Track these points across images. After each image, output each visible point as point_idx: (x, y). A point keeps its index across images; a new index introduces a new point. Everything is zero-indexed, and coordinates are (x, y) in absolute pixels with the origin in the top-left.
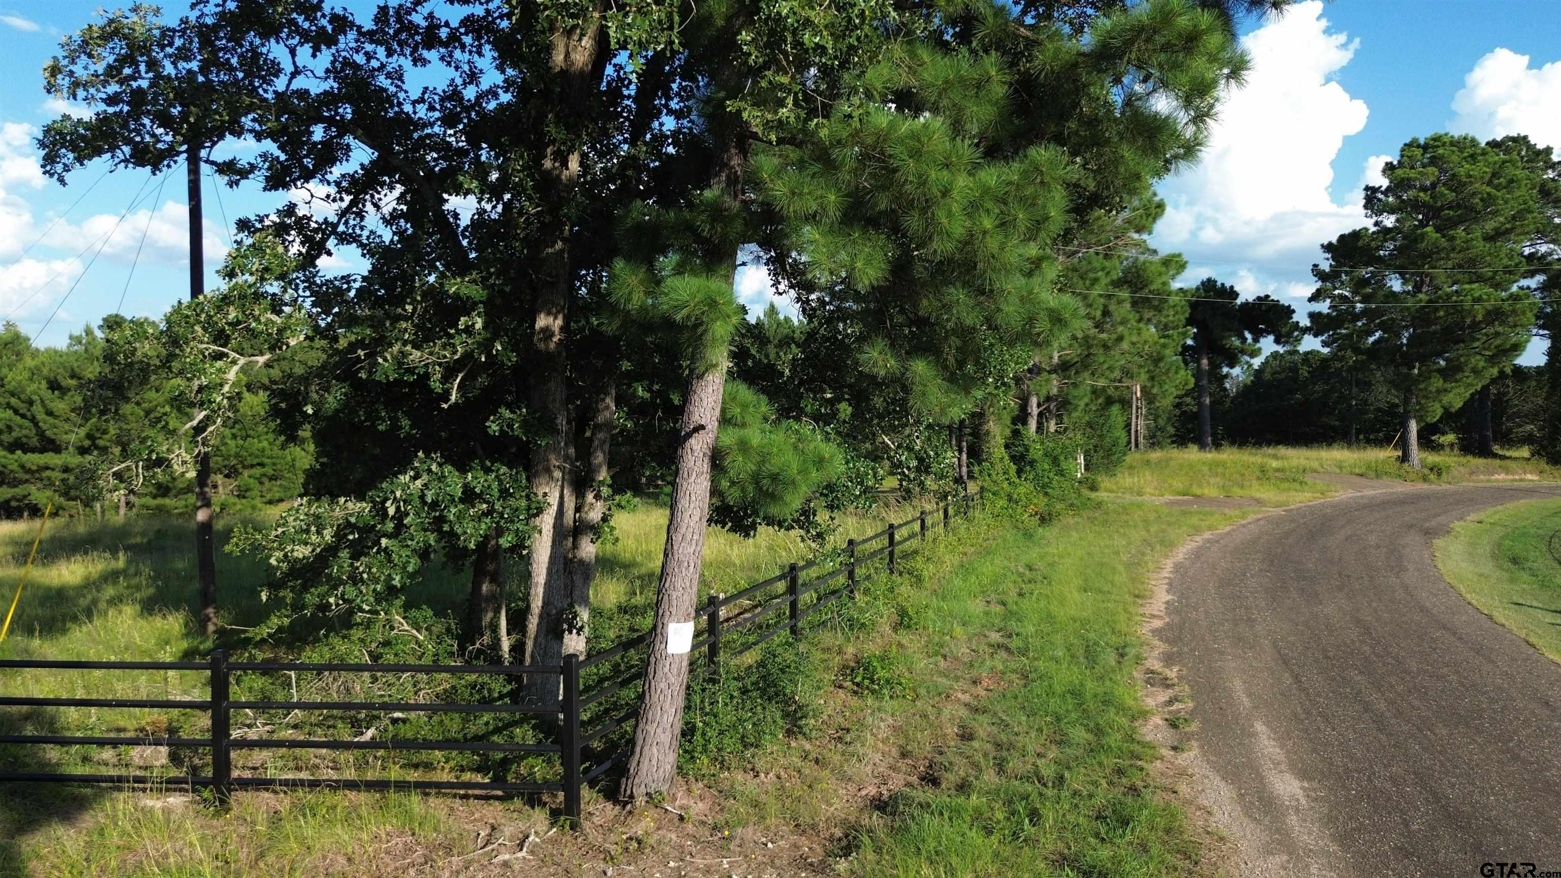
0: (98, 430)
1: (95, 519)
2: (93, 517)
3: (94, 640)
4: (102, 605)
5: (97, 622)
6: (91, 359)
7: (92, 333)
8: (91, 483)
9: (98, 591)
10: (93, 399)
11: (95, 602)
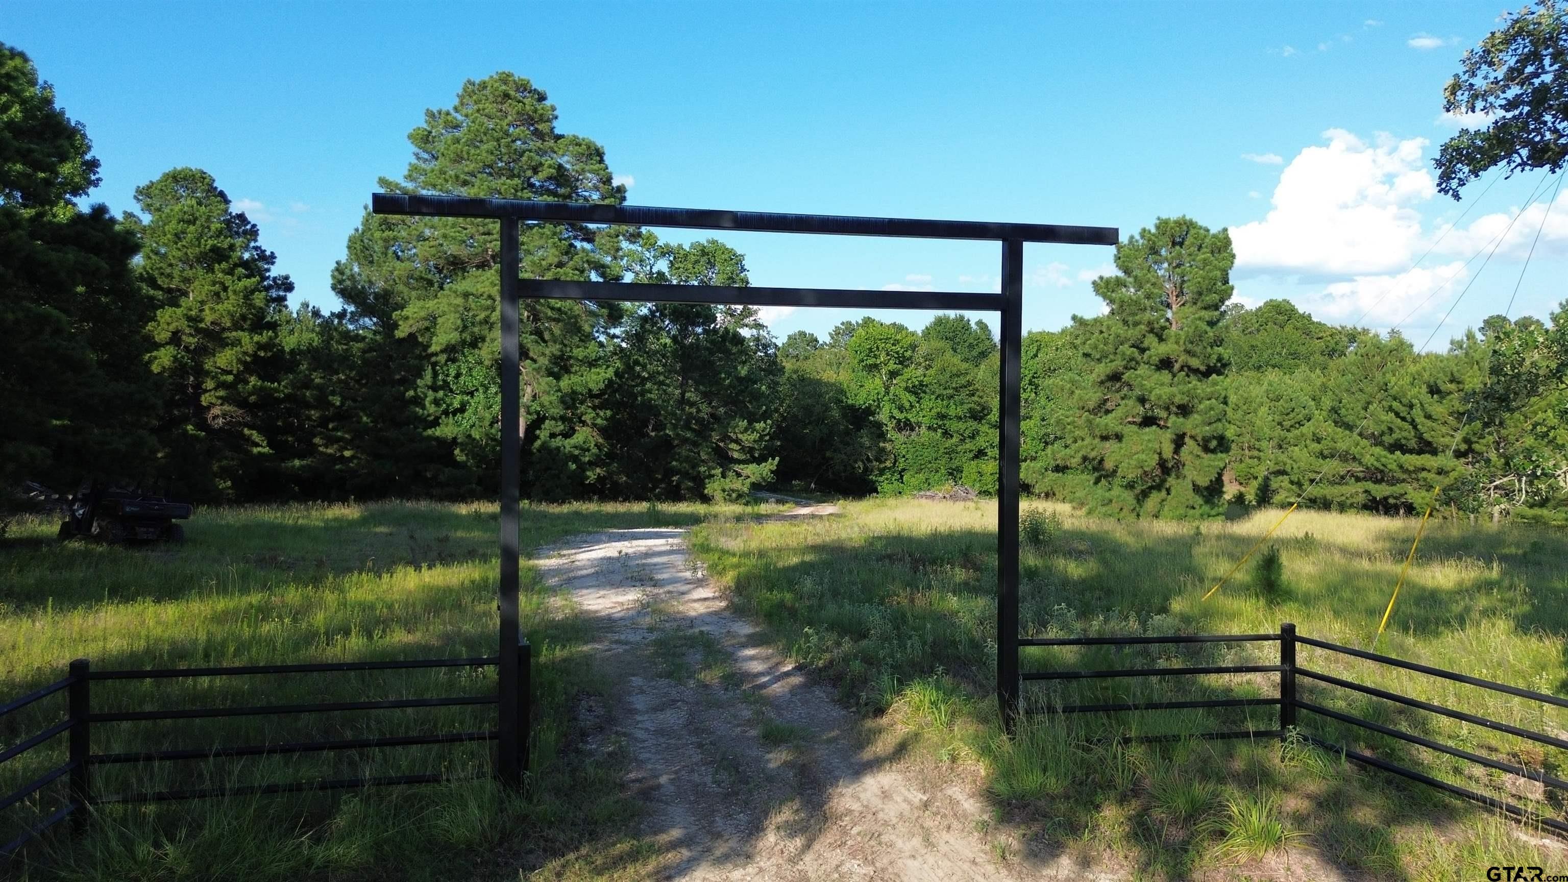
0: (1475, 434)
1: (1469, 523)
2: (1466, 521)
3: (1465, 649)
4: (1476, 615)
5: (1470, 631)
6: (1471, 361)
7: (1474, 337)
8: (1472, 495)
9: (1471, 599)
10: (1477, 411)
11: (1467, 609)
